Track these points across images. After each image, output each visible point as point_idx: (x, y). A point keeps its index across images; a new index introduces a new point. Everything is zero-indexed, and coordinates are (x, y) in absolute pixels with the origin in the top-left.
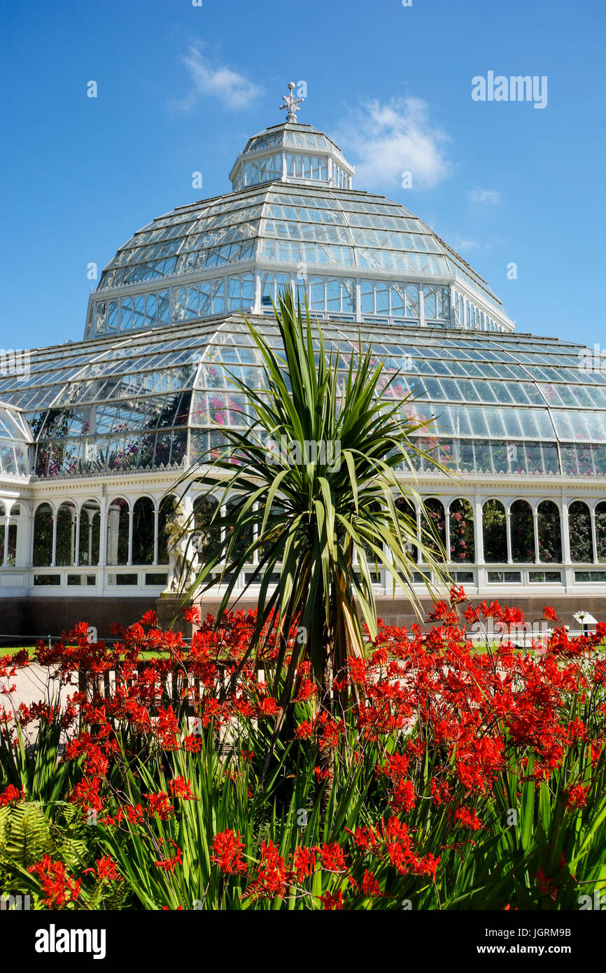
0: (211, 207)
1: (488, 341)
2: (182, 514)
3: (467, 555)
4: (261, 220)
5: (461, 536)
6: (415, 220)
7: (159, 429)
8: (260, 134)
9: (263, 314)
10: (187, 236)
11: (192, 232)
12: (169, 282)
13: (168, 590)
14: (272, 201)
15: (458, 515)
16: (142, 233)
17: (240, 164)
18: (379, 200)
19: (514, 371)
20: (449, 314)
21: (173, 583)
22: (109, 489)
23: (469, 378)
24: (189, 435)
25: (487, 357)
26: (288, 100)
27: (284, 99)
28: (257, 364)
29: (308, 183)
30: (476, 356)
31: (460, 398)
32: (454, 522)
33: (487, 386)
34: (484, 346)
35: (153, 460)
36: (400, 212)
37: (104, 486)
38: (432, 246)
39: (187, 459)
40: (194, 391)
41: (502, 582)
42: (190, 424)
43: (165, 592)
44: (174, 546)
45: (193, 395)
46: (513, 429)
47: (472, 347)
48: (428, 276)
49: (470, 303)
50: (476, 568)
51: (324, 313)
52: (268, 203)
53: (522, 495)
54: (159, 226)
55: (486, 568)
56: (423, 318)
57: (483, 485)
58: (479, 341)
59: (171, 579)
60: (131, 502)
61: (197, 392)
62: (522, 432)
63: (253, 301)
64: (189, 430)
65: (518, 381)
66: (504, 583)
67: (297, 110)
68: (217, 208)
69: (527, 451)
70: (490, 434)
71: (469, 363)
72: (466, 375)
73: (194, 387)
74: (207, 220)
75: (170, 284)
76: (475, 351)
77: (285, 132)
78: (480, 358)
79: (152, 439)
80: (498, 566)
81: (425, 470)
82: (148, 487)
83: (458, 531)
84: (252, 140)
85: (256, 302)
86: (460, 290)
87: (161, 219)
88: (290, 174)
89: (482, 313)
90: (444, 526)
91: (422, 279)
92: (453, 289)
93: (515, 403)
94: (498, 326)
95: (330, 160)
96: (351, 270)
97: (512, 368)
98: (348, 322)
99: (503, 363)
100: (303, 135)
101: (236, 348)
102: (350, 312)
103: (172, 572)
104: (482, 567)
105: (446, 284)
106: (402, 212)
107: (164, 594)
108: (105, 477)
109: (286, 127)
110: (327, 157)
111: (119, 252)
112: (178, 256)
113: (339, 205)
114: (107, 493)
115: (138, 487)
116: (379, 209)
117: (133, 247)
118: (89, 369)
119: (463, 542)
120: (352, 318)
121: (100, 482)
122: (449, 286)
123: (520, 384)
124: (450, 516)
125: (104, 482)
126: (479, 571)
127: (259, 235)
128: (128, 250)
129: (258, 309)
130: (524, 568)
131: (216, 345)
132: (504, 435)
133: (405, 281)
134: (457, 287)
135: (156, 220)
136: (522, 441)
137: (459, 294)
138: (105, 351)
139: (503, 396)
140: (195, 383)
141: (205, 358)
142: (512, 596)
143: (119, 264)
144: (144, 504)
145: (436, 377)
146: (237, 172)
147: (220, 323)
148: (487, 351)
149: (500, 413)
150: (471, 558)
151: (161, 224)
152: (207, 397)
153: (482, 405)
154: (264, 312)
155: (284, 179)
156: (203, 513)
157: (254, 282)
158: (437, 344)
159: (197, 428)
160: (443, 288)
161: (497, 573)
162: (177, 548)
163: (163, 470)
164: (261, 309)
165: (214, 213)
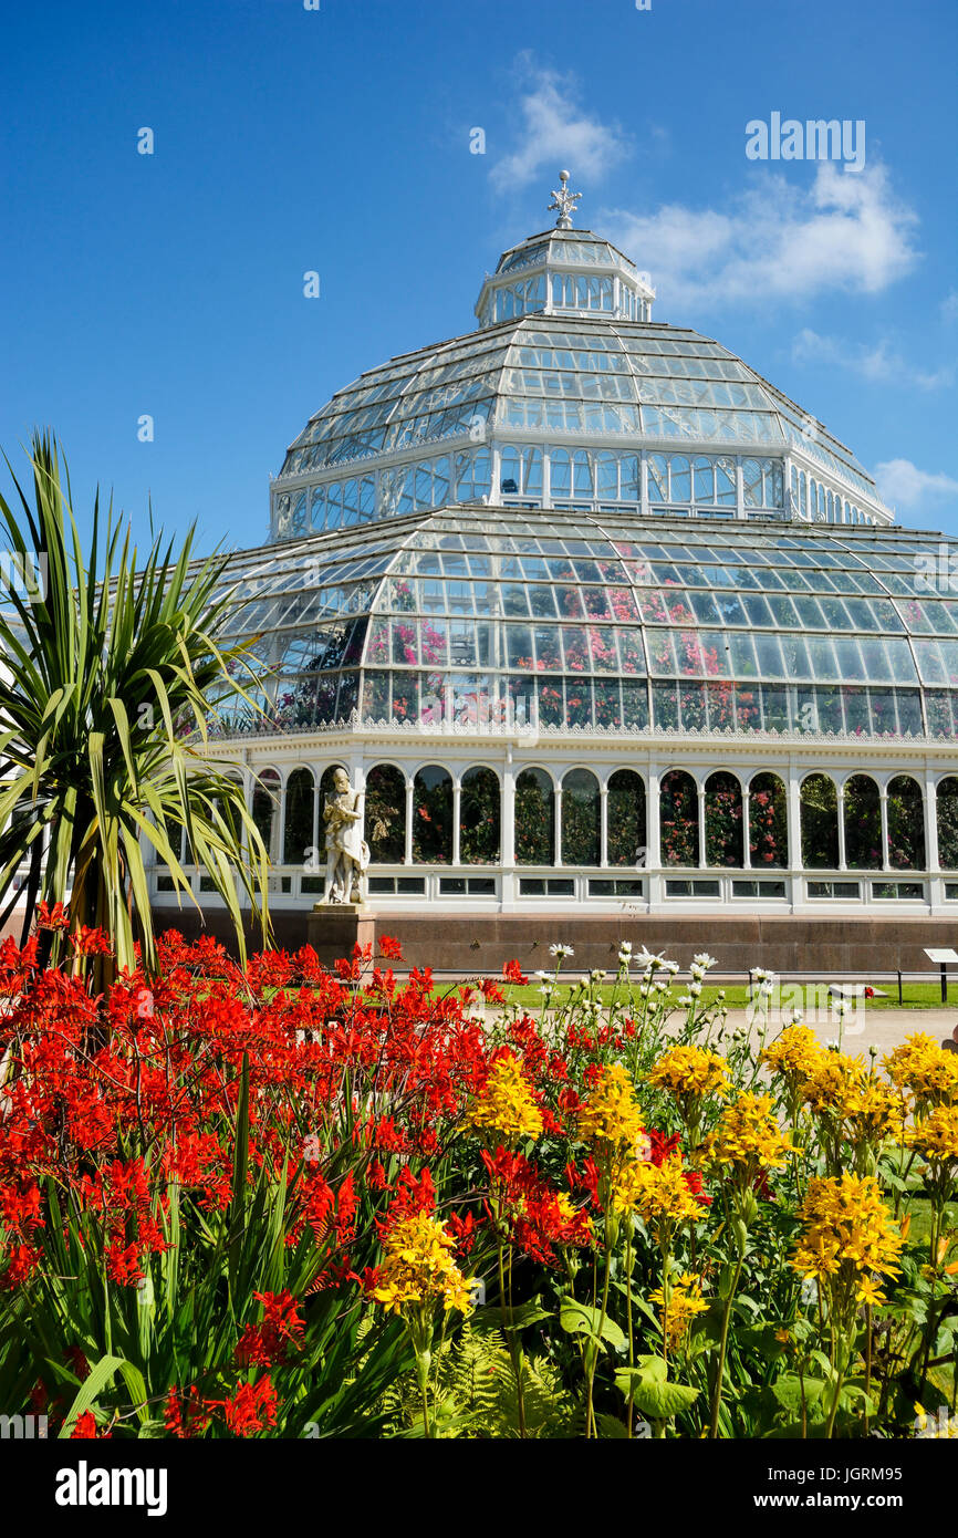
0: (438, 354)
1: (828, 538)
2: (347, 793)
3: (775, 856)
4: (504, 370)
5: (766, 828)
6: (734, 363)
7: (323, 671)
8: (516, 247)
9: (502, 505)
10: (403, 397)
11: (410, 391)
12: (373, 464)
13: (325, 901)
14: (524, 343)
15: (763, 797)
16: (343, 395)
17: (488, 292)
18: (684, 336)
19: (861, 583)
20: (783, 502)
21: (333, 891)
22: (255, 756)
23: (788, 593)
24: (362, 679)
25: (822, 562)
26: (559, 196)
27: (552, 195)
28: (494, 578)
29: (583, 315)
30: (804, 561)
31: (771, 623)
32: (755, 807)
33: (815, 604)
34: (819, 545)
35: (314, 716)
36: (711, 351)
37: (248, 752)
38: (759, 401)
39: (357, 714)
40: (372, 617)
41: (829, 896)
42: (364, 663)
43: (321, 903)
44: (335, 839)
45: (371, 622)
46: (851, 669)
47: (800, 547)
48: (749, 445)
49: (818, 483)
50: (789, 876)
51: (593, 502)
52: (515, 345)
53: (863, 767)
54: (367, 384)
55: (805, 876)
56: (741, 506)
57: (801, 753)
58: (812, 537)
59: (329, 885)
60: (285, 773)
61: (377, 618)
62: (866, 672)
63: (487, 487)
64: (362, 673)
65: (864, 596)
66: (833, 899)
67: (573, 211)
68: (448, 355)
69: (845, 699)
70: (814, 677)
71: (791, 571)
72: (783, 587)
73: (371, 610)
74: (432, 374)
75: (376, 466)
76: (804, 553)
77: (551, 242)
78: (810, 563)
79: (313, 685)
80: (823, 874)
81: (711, 730)
82: (307, 753)
83: (762, 821)
84: (505, 256)
85: (493, 488)
86: (801, 464)
87: (371, 374)
88: (557, 303)
89: (838, 498)
90: (740, 813)
91: (741, 449)
92: (789, 463)
93: (856, 630)
94: (866, 516)
95: (617, 281)
96: (634, 438)
97: (856, 578)
98: (630, 514)
99: (844, 570)
100: (580, 246)
101: (466, 556)
102: (631, 501)
103: (331, 876)
104: (798, 874)
105: (778, 455)
106: (716, 351)
107: (318, 907)
108: (250, 739)
109: (553, 235)
110: (612, 275)
111: (311, 423)
112: (388, 426)
113: (623, 345)
114: (253, 762)
115: (293, 754)
116: (681, 348)
117: (331, 414)
118: (242, 587)
119: (770, 837)
120: (635, 509)
121: (243, 747)
122: (782, 458)
123: (867, 601)
124: (751, 797)
125: (248, 746)
126: (794, 880)
127: (499, 392)
128: (322, 420)
129: (495, 498)
130: (865, 877)
131: (412, 550)
132: (837, 677)
133: (717, 452)
134: (794, 459)
135: (363, 376)
136: (865, 687)
137: (799, 470)
138: (268, 561)
139: (838, 620)
140: (373, 606)
141: (393, 569)
142: (844, 919)
143: (311, 438)
144: (301, 778)
145: (736, 591)
146: (484, 303)
147: (425, 519)
148: (822, 554)
149: (832, 645)
150: (783, 861)
151: (371, 381)
152: (390, 624)
153: (804, 632)
154: (505, 503)
155: (548, 311)
156: (381, 790)
157: (490, 460)
158: (768, 544)
159: (375, 670)
160: (775, 463)
161: (823, 884)
162: (338, 841)
163: (325, 730)
164: (501, 497)
165: (443, 363)
